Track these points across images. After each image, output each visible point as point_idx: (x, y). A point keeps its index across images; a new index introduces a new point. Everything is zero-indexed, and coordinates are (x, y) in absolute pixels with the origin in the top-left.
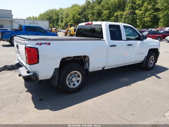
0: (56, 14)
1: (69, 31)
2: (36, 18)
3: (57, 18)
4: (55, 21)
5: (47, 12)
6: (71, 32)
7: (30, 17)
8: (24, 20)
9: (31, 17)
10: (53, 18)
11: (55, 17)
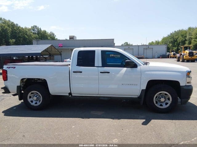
0: (182, 35)
1: (181, 56)
2: (159, 42)
3: (184, 40)
4: (181, 44)
5: (171, 34)
6: (185, 56)
7: (152, 42)
8: (139, 46)
9: (154, 41)
10: (178, 40)
11: (180, 39)
